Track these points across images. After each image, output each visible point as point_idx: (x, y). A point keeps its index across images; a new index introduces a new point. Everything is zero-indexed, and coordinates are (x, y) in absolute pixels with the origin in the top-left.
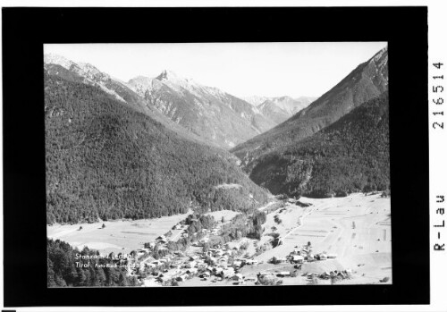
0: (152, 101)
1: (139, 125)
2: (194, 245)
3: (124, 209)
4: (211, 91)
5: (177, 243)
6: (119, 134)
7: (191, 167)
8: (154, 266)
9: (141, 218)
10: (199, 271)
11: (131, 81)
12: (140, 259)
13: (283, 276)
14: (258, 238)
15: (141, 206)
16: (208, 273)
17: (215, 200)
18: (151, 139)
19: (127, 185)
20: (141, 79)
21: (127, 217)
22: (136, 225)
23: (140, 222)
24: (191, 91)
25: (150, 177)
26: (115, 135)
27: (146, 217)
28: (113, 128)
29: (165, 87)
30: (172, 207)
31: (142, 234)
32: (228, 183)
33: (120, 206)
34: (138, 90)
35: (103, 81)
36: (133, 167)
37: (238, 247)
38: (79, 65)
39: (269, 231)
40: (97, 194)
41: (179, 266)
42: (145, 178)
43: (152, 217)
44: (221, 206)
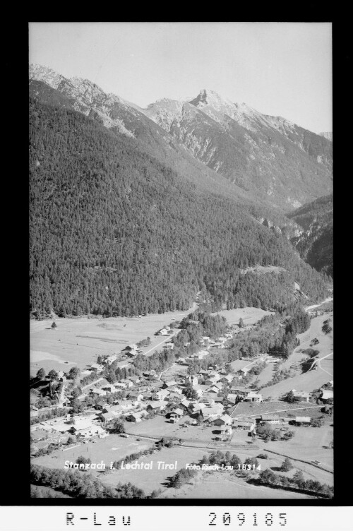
0: (181, 136)
1: (137, 172)
2: (180, 363)
3: (91, 300)
4: (272, 123)
5: (150, 358)
6: (102, 184)
7: (207, 239)
8: (103, 393)
9: (116, 315)
10: (168, 406)
11: (152, 106)
12: (83, 382)
13: (298, 424)
14: (285, 356)
15: (117, 297)
16: (179, 411)
17: (235, 291)
18: (152, 193)
19: (103, 264)
20: (166, 103)
21: (95, 313)
22: (103, 325)
23: (111, 321)
24: (241, 122)
25: (140, 251)
26: (97, 186)
27: (124, 314)
28: (95, 175)
29: (202, 116)
30: (166, 301)
31: (105, 340)
32: (264, 264)
33: (87, 295)
34: (161, 120)
35: (106, 106)
36: (117, 235)
37: (246, 370)
38: (73, 82)
39: (305, 345)
40: (55, 275)
41: (141, 397)
42: (132, 252)
43: (132, 314)
44: (244, 302)
